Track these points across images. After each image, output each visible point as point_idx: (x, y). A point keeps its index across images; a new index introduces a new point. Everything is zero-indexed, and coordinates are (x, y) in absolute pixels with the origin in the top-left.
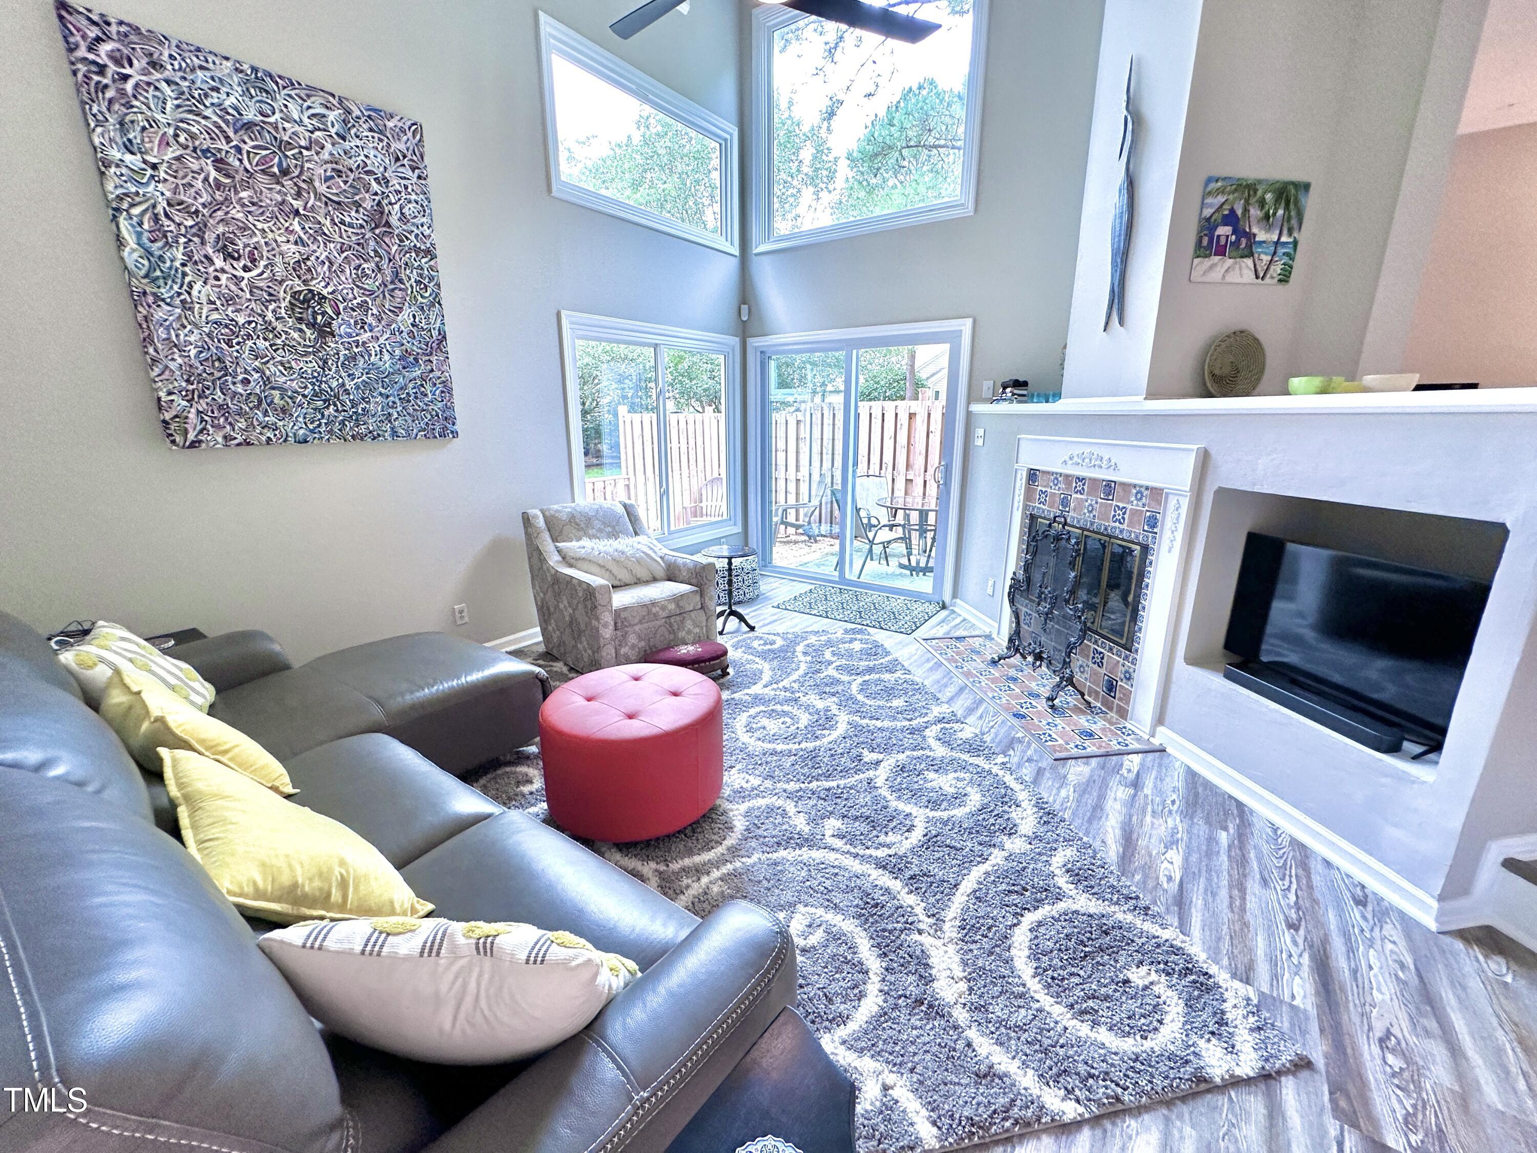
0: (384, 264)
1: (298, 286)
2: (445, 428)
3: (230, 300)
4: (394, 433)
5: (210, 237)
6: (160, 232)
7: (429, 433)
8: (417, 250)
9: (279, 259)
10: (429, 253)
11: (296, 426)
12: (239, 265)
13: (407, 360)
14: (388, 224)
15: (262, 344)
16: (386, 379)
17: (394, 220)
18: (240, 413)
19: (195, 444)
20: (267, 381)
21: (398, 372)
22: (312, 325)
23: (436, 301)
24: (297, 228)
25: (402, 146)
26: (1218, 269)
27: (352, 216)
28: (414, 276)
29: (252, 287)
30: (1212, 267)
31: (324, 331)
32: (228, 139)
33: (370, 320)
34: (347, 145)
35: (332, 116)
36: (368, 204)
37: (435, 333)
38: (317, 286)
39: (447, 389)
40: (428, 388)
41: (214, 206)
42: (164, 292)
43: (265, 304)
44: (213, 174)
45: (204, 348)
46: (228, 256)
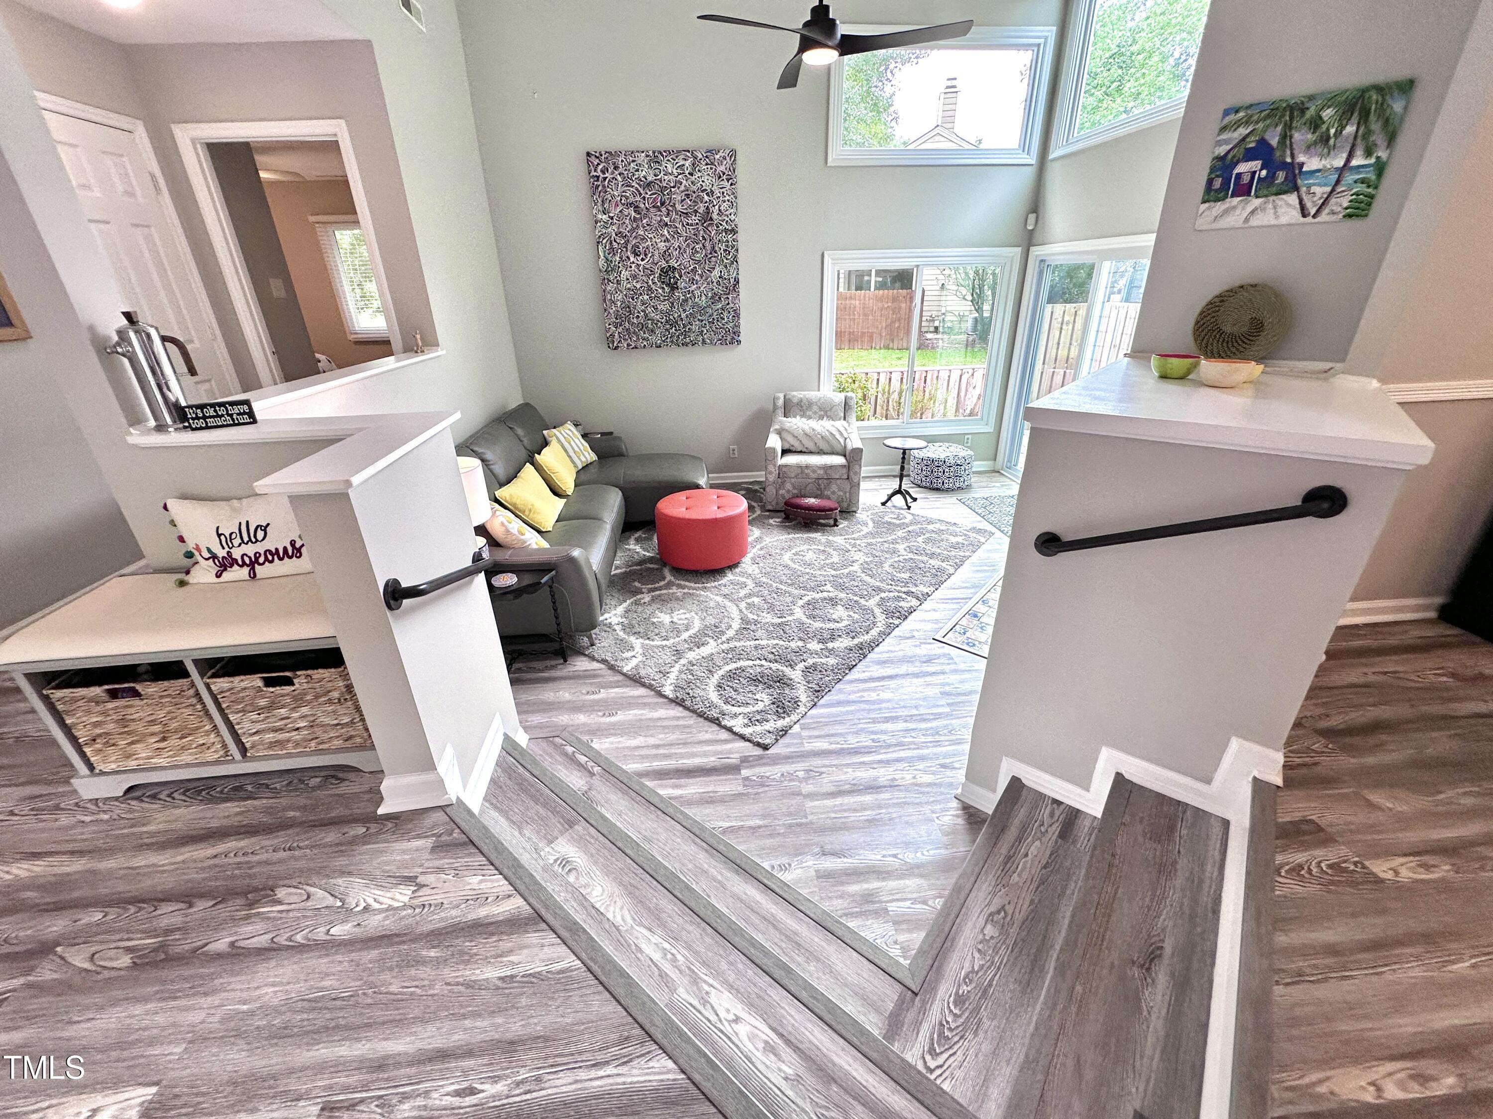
0: (707, 244)
1: (663, 264)
2: (733, 338)
3: (634, 277)
4: (704, 342)
5: (629, 248)
6: (612, 248)
7: (723, 342)
8: (726, 230)
9: (656, 252)
10: (734, 231)
11: (656, 339)
12: (639, 258)
13: (715, 298)
14: (711, 219)
15: (646, 297)
16: (702, 310)
17: (715, 216)
18: (634, 333)
19: (616, 348)
20: (646, 315)
21: (709, 306)
22: (668, 285)
23: (735, 260)
24: (666, 233)
25: (722, 168)
26: (1238, 212)
27: (694, 219)
28: (723, 247)
29: (644, 268)
30: (1226, 212)
31: (674, 287)
32: (640, 194)
33: (697, 278)
34: (693, 178)
35: (687, 163)
36: (701, 211)
37: (732, 281)
38: (673, 263)
39: (737, 315)
40: (725, 314)
41: (633, 230)
42: (611, 278)
43: (648, 276)
44: (633, 214)
45: (623, 302)
46: (636, 255)
